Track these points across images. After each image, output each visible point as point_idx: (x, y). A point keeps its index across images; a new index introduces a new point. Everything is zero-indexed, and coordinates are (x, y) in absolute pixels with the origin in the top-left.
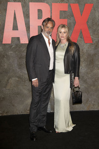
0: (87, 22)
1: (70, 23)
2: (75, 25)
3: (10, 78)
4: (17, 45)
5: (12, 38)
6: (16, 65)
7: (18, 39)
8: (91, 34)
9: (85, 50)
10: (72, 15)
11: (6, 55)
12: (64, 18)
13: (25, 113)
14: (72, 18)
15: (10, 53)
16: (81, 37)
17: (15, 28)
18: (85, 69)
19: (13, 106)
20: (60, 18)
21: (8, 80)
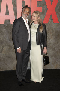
0: (56, 9)
1: (44, 10)
2: (47, 11)
3: (4, 47)
4: (8, 25)
5: (5, 20)
6: (8, 38)
7: (9, 21)
8: (58, 17)
9: (54, 28)
10: (45, 4)
11: (2, 31)
12: (40, 6)
13: (14, 70)
14: (45, 6)
15: (4, 30)
16: (51, 19)
17: (7, 13)
18: (54, 41)
19: (6, 65)
20: (37, 6)
21: (3, 48)
